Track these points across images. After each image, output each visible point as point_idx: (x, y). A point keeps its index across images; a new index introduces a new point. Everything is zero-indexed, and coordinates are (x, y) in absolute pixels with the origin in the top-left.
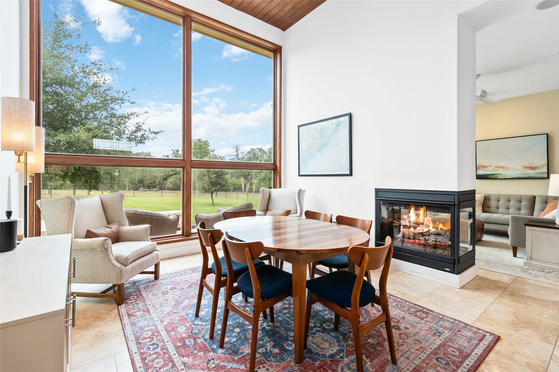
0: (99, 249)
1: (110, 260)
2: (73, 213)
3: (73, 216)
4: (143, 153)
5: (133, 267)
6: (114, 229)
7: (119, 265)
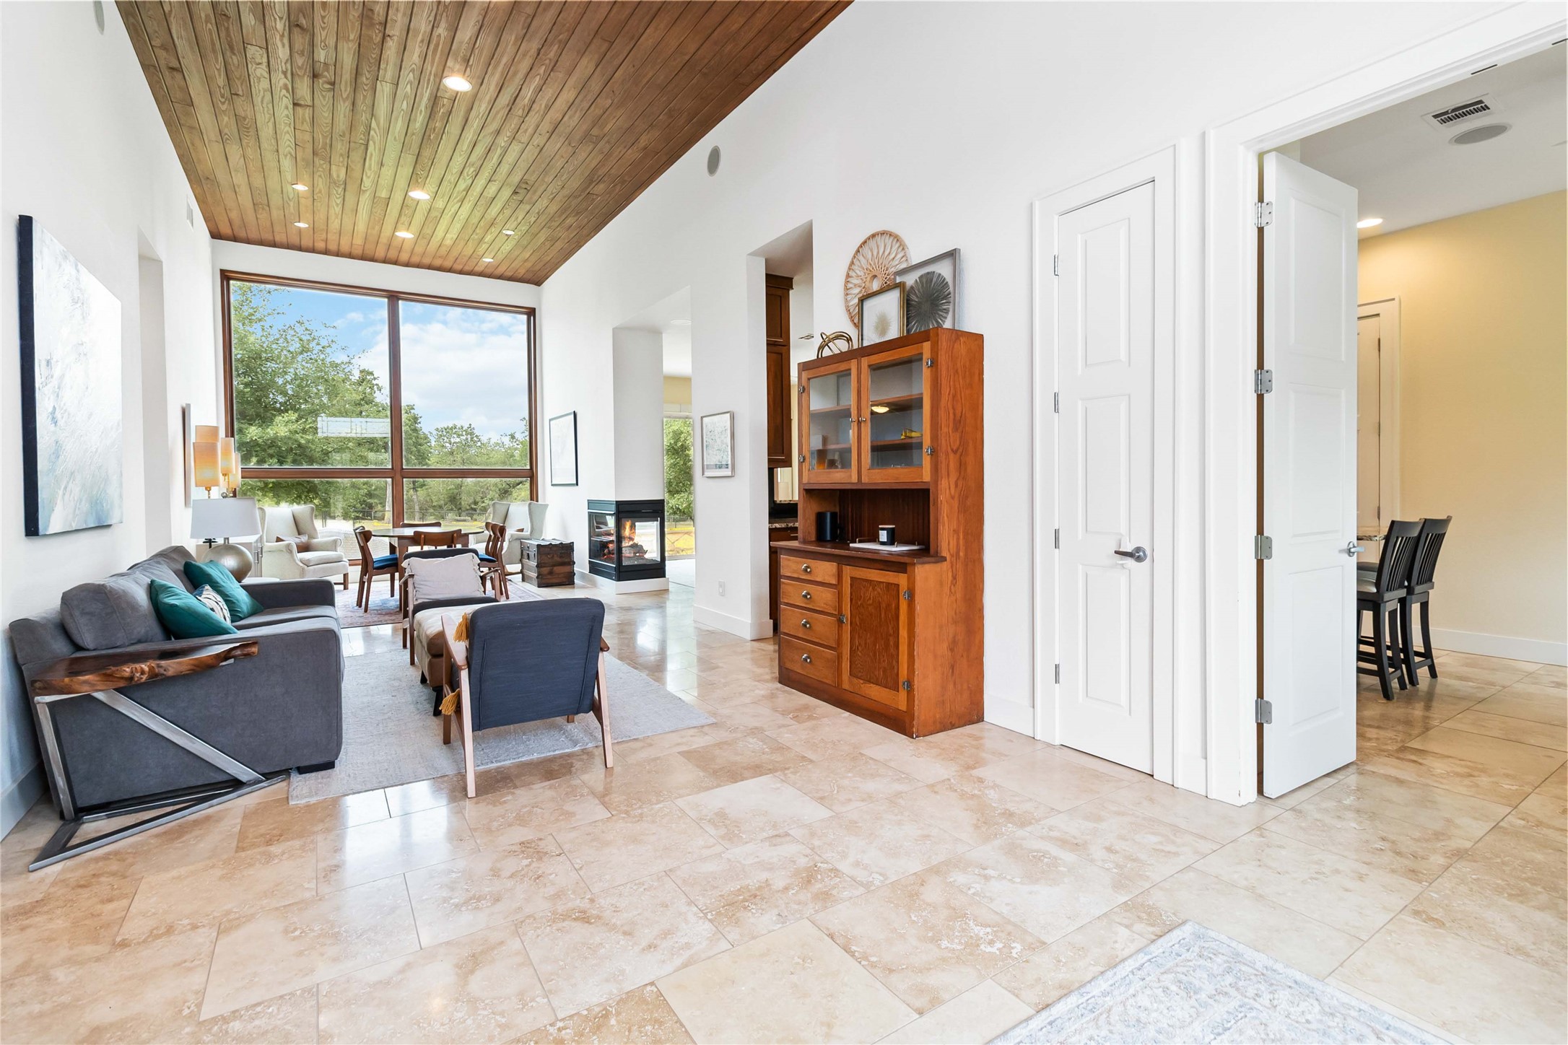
0: (285, 550)
1: (294, 560)
2: (264, 520)
3: (264, 524)
4: (455, 428)
5: (315, 569)
6: (303, 540)
7: (302, 565)
